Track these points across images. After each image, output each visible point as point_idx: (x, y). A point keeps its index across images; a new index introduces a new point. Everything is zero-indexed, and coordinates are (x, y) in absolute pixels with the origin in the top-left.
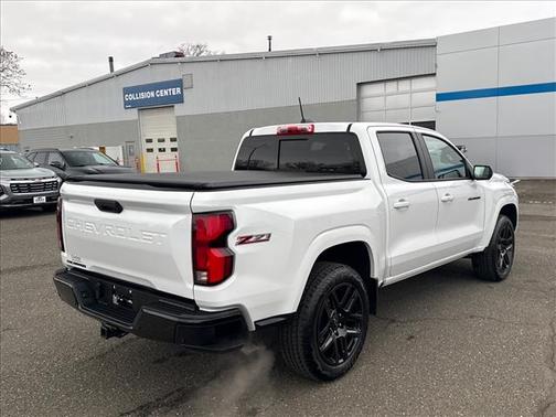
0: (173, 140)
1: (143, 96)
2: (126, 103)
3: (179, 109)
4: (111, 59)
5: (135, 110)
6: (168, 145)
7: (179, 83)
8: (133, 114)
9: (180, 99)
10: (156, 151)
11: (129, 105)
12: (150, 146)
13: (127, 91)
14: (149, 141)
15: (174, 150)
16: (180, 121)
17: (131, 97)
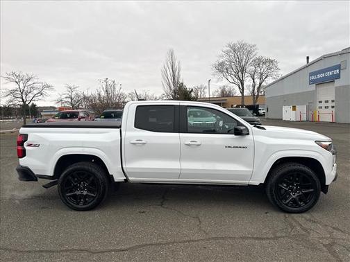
0: (333, 101)
1: (319, 76)
2: (310, 81)
3: (337, 83)
4: (308, 58)
5: (314, 85)
6: (330, 104)
7: (339, 67)
8: (313, 87)
9: (338, 76)
10: (323, 108)
11: (312, 82)
12: (320, 105)
13: (311, 74)
14: (320, 102)
15: (333, 107)
16: (337, 89)
17: (313, 78)
